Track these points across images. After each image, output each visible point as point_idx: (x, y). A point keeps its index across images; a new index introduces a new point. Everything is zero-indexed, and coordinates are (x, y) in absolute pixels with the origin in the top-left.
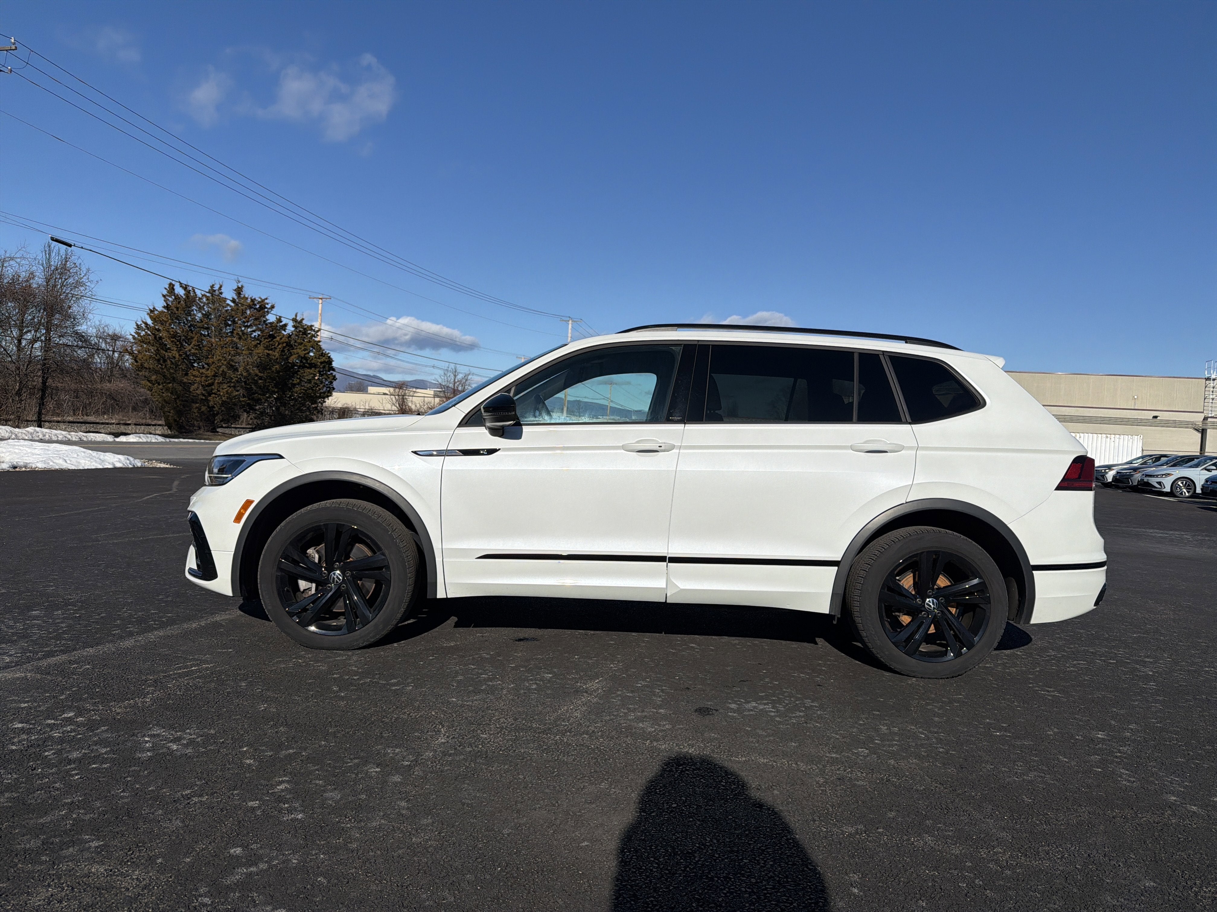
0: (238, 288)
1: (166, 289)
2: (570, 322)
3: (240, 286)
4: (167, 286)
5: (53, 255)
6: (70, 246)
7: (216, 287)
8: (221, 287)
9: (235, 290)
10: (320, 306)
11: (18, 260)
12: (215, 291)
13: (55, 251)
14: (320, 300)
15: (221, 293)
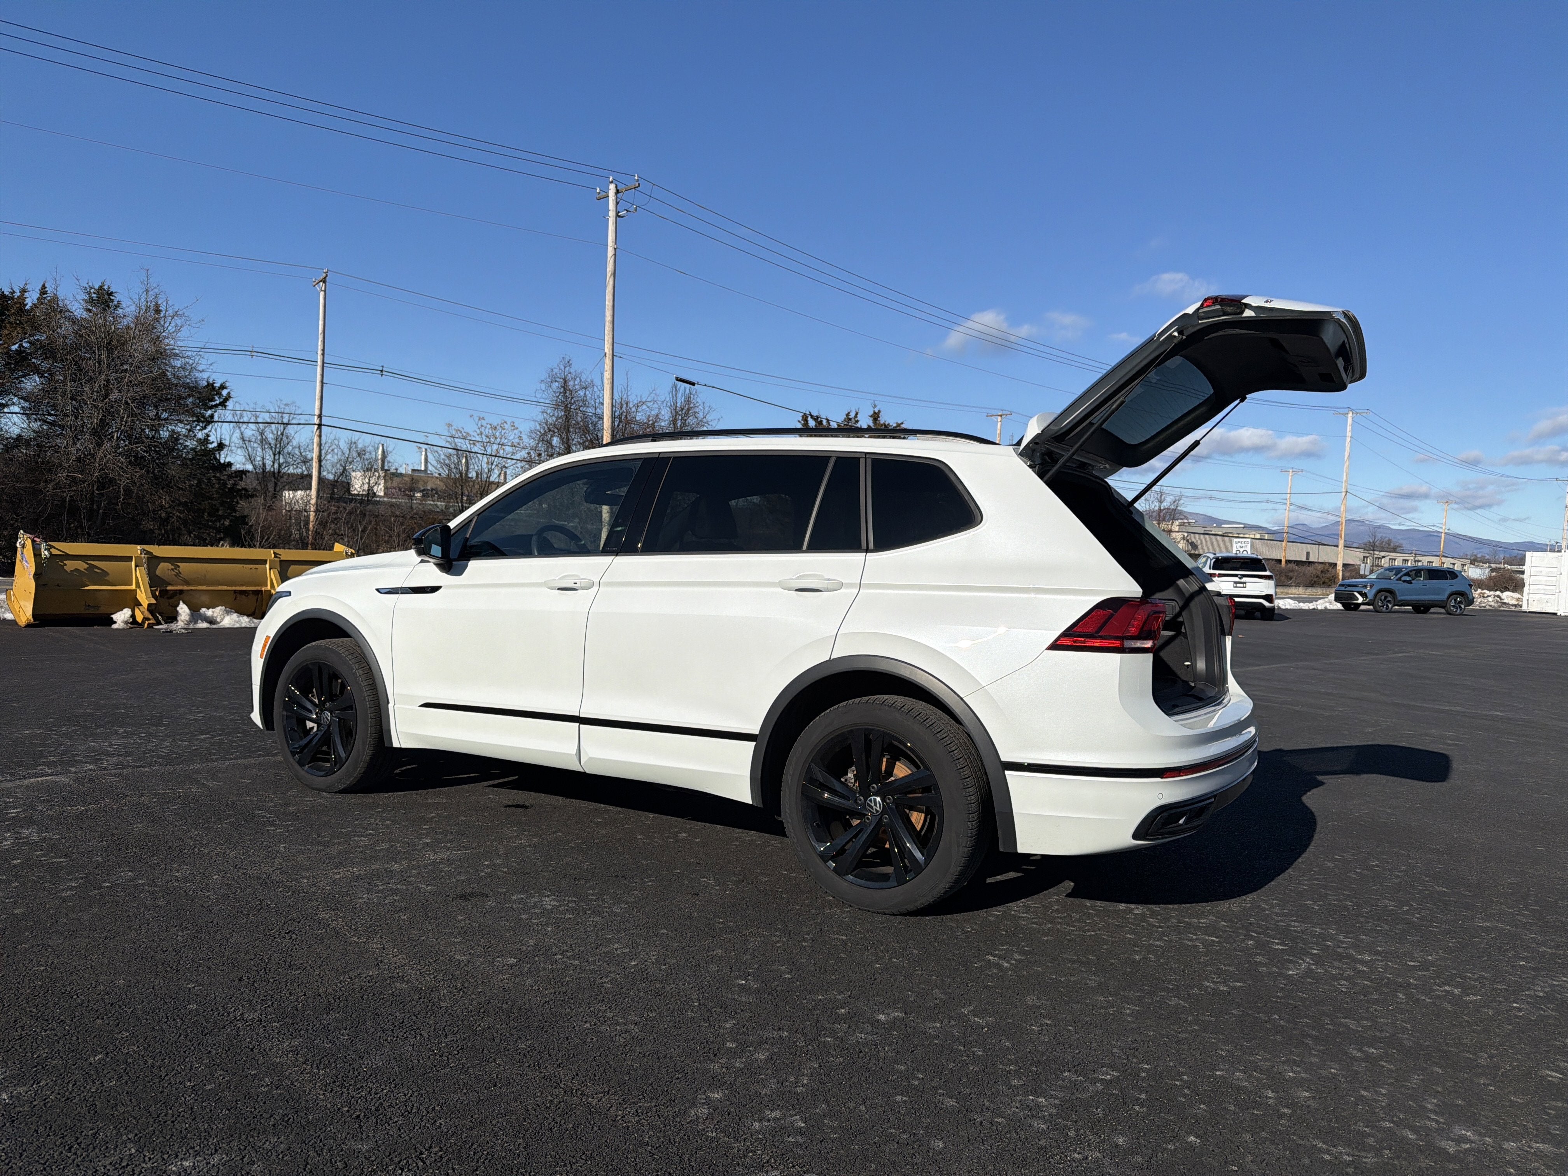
0: (875, 413)
1: (799, 421)
2: (1350, 415)
3: (877, 411)
4: (800, 419)
5: (679, 395)
6: (693, 384)
7: (852, 415)
8: (857, 414)
9: (871, 416)
10: (999, 424)
11: (649, 404)
12: (850, 419)
13: (681, 391)
14: (999, 418)
15: (857, 421)
